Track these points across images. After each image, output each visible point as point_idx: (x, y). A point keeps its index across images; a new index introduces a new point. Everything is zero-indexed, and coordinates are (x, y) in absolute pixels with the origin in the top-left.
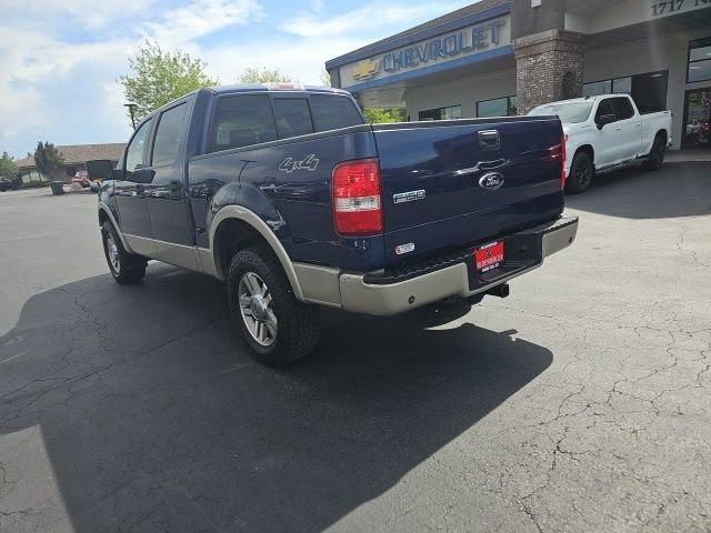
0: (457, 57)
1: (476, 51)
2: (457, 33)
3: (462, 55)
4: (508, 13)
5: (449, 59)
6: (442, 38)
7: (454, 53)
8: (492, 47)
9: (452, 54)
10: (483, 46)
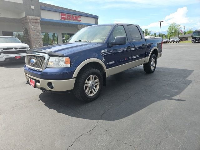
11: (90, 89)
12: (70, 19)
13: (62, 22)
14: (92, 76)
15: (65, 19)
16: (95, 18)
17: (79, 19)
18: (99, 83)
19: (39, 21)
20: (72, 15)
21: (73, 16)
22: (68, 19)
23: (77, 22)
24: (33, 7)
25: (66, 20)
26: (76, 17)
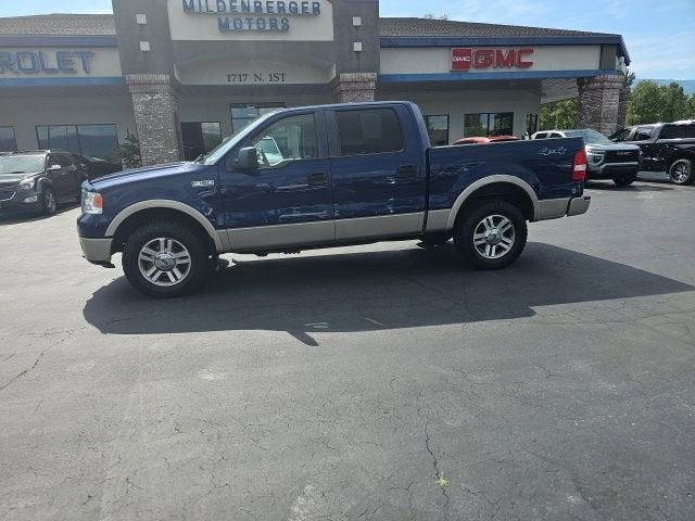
0: (34, 76)
1: (61, 75)
2: (36, 51)
3: (43, 75)
4: (115, 47)
5: (23, 76)
6: (13, 52)
7: (33, 70)
8: (82, 74)
9: (26, 71)
10: (72, 71)
11: (158, 269)
12: (485, 65)
13: (455, 78)
14: (162, 239)
15: (467, 65)
16: (602, 46)
17: (524, 59)
18: (189, 260)
19: (372, 85)
20: (495, 49)
21: (499, 53)
22: (477, 66)
23: (514, 69)
24: (358, 46)
25: (472, 70)
26: (511, 54)
